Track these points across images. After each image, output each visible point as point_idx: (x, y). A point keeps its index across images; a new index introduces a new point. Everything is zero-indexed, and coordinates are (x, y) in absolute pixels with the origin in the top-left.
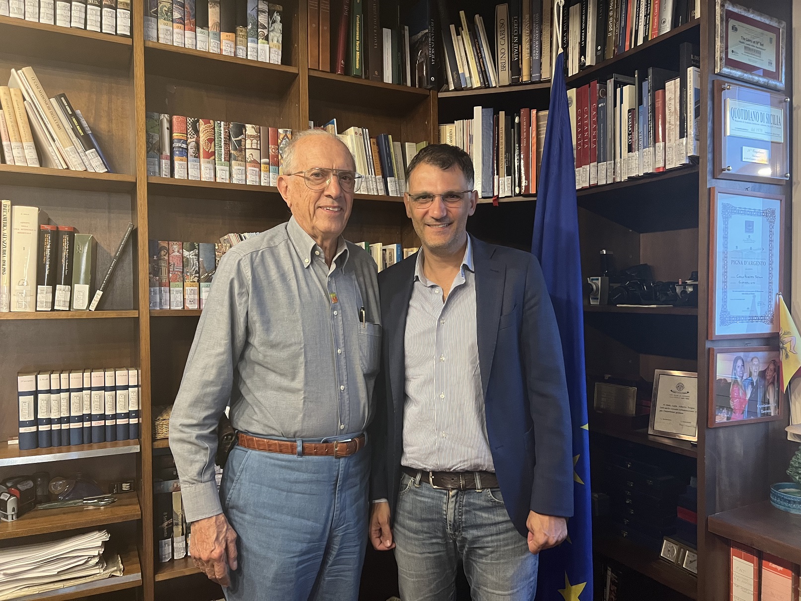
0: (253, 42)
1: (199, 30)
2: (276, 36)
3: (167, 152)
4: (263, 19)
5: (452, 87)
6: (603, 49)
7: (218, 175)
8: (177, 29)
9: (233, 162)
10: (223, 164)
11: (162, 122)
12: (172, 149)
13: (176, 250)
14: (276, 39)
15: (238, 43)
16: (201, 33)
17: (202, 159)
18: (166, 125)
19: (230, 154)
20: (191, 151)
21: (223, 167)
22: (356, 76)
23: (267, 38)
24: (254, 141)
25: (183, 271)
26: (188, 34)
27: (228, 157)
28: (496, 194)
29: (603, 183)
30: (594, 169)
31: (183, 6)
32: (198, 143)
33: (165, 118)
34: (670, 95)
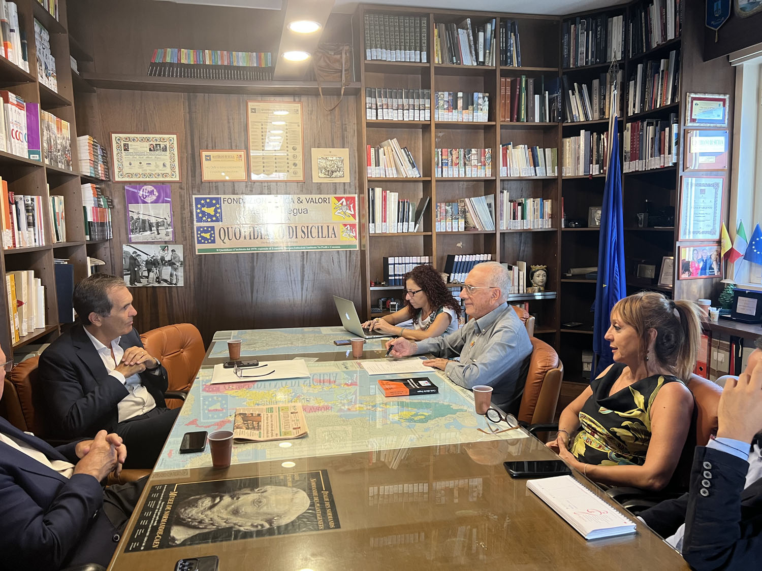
0: (476, 112)
1: (454, 111)
2: (486, 108)
3: (440, 165)
4: (480, 101)
5: (569, 121)
6: (643, 106)
7: (460, 173)
8: (446, 112)
9: (467, 167)
10: (462, 168)
11: (438, 152)
12: (442, 163)
13: (444, 206)
15: (470, 114)
16: (455, 112)
17: (454, 167)
18: (440, 153)
19: (465, 164)
20: (449, 164)
21: (462, 170)
22: (522, 122)
23: (482, 110)
24: (475, 156)
25: (446, 215)
26: (450, 114)
28: (591, 173)
29: (640, 170)
30: (637, 163)
31: (448, 102)
32: (452, 159)
33: (440, 150)
34: (667, 134)
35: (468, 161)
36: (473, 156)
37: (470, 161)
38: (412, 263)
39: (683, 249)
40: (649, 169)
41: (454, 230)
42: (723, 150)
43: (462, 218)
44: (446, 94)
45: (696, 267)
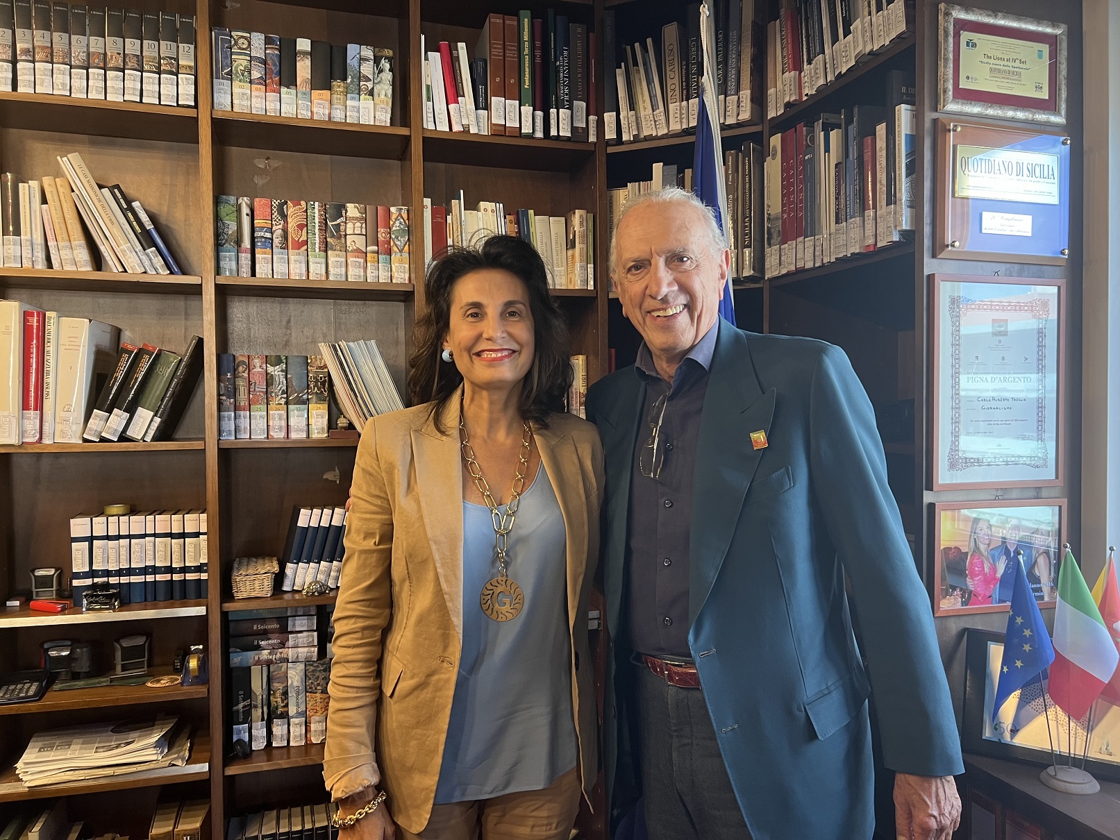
0: (352, 99)
1: (284, 90)
2: (385, 89)
3: (247, 243)
4: (367, 69)
7: (310, 269)
8: (258, 90)
9: (330, 252)
10: (318, 256)
11: (240, 205)
12: (253, 238)
13: (258, 365)
14: (383, 93)
15: (335, 101)
16: (288, 93)
17: (290, 251)
18: (245, 210)
19: (327, 242)
20: (276, 241)
21: (318, 260)
23: (371, 93)
24: (358, 224)
25: (267, 391)
26: (271, 96)
27: (324, 246)
29: (809, 265)
30: (800, 246)
31: (265, 62)
32: (285, 231)
33: (244, 202)
34: (881, 143)
35: (333, 236)
36: (350, 225)
37: (340, 235)
38: (155, 535)
39: (942, 513)
40: (833, 260)
41: (294, 436)
42: (1054, 200)
43: (320, 399)
44: (258, 39)
45: (985, 575)
